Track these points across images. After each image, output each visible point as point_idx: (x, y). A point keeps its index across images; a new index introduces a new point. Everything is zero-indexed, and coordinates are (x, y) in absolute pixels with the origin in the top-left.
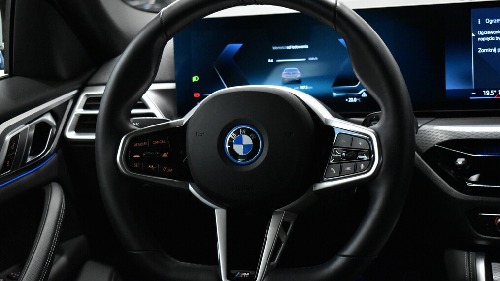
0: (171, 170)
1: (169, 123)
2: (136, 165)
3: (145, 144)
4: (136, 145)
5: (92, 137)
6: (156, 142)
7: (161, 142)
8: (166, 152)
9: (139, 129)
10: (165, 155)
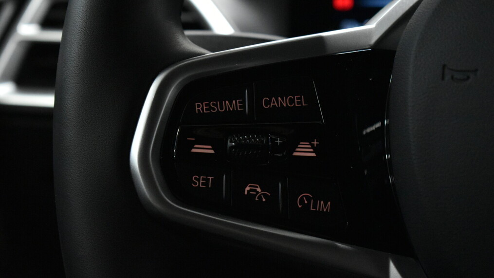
0: (324, 206)
1: (321, 38)
2: (199, 182)
3: (236, 105)
4: (201, 107)
5: (46, 100)
6: (274, 103)
7: (292, 101)
8: (310, 141)
9: (209, 54)
10: (305, 151)
